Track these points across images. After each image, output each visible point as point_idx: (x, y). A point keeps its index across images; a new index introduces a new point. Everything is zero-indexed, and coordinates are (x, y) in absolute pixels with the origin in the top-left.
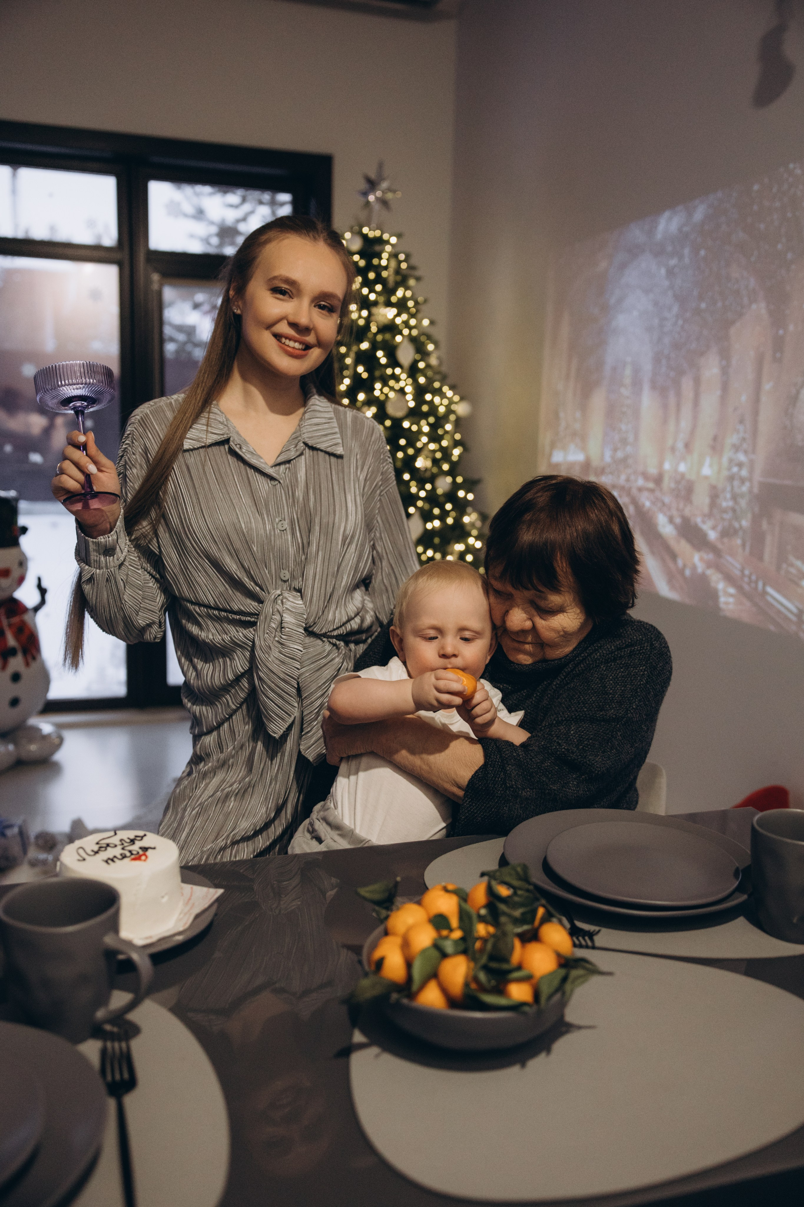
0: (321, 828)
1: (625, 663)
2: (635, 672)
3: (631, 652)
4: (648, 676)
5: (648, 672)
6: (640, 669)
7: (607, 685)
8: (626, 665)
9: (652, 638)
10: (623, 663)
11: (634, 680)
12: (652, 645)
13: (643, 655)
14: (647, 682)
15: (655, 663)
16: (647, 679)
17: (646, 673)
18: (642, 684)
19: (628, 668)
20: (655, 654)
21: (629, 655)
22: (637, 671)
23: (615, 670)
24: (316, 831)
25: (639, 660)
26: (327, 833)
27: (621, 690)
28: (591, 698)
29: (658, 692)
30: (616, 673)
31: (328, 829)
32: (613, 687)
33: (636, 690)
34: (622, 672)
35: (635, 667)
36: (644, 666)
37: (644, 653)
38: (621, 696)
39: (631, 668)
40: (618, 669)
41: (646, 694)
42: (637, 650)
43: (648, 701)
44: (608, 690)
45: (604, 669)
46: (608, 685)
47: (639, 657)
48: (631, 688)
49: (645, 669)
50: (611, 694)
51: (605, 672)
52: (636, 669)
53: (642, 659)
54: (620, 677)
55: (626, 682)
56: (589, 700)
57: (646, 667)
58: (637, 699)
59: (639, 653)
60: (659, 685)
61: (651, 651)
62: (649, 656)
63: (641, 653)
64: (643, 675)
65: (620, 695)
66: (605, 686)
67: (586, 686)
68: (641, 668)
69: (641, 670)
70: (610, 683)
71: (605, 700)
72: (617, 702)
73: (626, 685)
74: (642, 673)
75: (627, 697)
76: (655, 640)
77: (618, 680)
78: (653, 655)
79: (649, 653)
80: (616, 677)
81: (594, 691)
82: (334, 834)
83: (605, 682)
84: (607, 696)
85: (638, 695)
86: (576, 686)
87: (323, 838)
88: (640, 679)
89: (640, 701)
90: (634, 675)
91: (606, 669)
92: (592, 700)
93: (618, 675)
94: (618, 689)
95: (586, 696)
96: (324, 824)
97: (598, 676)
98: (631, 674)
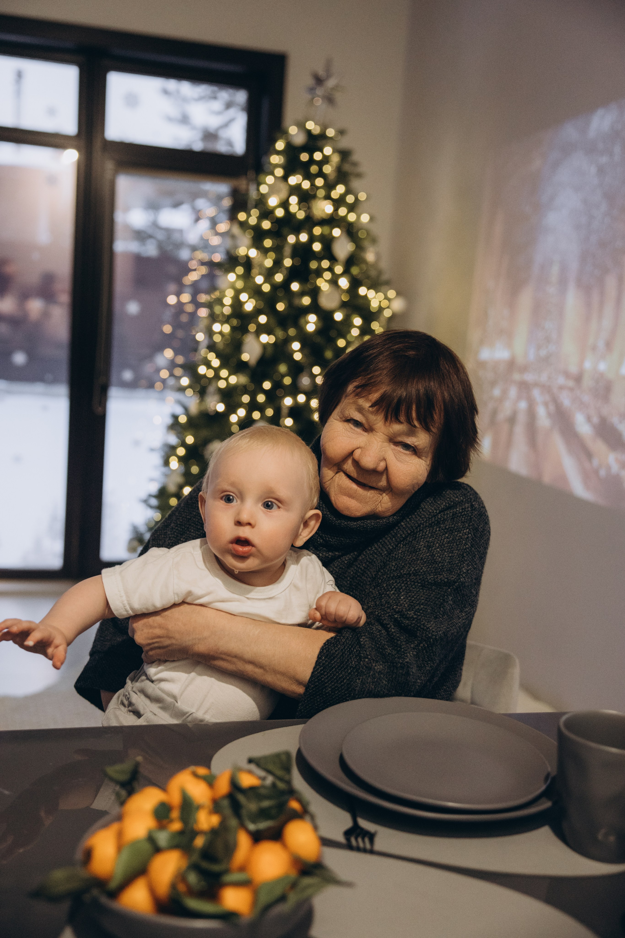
0: (139, 701)
1: (449, 528)
2: (460, 536)
3: (453, 515)
4: (472, 539)
5: (472, 535)
6: (463, 533)
7: (434, 553)
8: (450, 530)
9: (471, 499)
10: (447, 527)
11: (459, 544)
12: (472, 506)
13: (465, 518)
14: (472, 546)
15: (477, 525)
16: (471, 542)
17: (470, 535)
18: (468, 548)
19: (453, 532)
20: (476, 515)
21: (452, 518)
22: (461, 534)
23: (440, 535)
24: (134, 705)
25: (462, 522)
26: (145, 707)
27: (449, 556)
28: (422, 569)
29: (482, 554)
30: (441, 540)
31: (147, 702)
32: (441, 555)
33: (463, 554)
34: (447, 538)
35: (459, 531)
36: (467, 528)
37: (465, 515)
38: (450, 563)
39: (456, 532)
40: (443, 534)
41: (472, 558)
42: (459, 513)
43: (475, 565)
44: (436, 558)
45: (430, 535)
46: (436, 554)
47: (462, 520)
48: (458, 553)
49: (468, 532)
50: (440, 562)
51: (431, 539)
52: (460, 533)
53: (464, 521)
54: (445, 544)
55: (452, 548)
56: (420, 572)
57: (470, 530)
58: (465, 563)
59: (461, 515)
60: (482, 547)
61: (472, 513)
62: (471, 518)
63: (463, 515)
64: (467, 538)
65: (448, 562)
66: (433, 554)
67: (414, 556)
68: (465, 531)
69: (465, 533)
70: (437, 551)
71: (435, 570)
72: (447, 570)
73: (453, 551)
74: (466, 536)
75: (455, 563)
76: (474, 501)
77: (444, 547)
78: (474, 517)
79: (470, 515)
80: (443, 543)
81: (423, 561)
82: (154, 707)
83: (432, 550)
84: (437, 566)
85: (465, 560)
86: (404, 556)
87: (142, 712)
88: (465, 543)
89: (468, 565)
90: (459, 539)
91: (431, 536)
92: (423, 571)
93: (443, 541)
94: (445, 556)
95: (416, 567)
96: (143, 697)
97: (425, 543)
98: (456, 539)
